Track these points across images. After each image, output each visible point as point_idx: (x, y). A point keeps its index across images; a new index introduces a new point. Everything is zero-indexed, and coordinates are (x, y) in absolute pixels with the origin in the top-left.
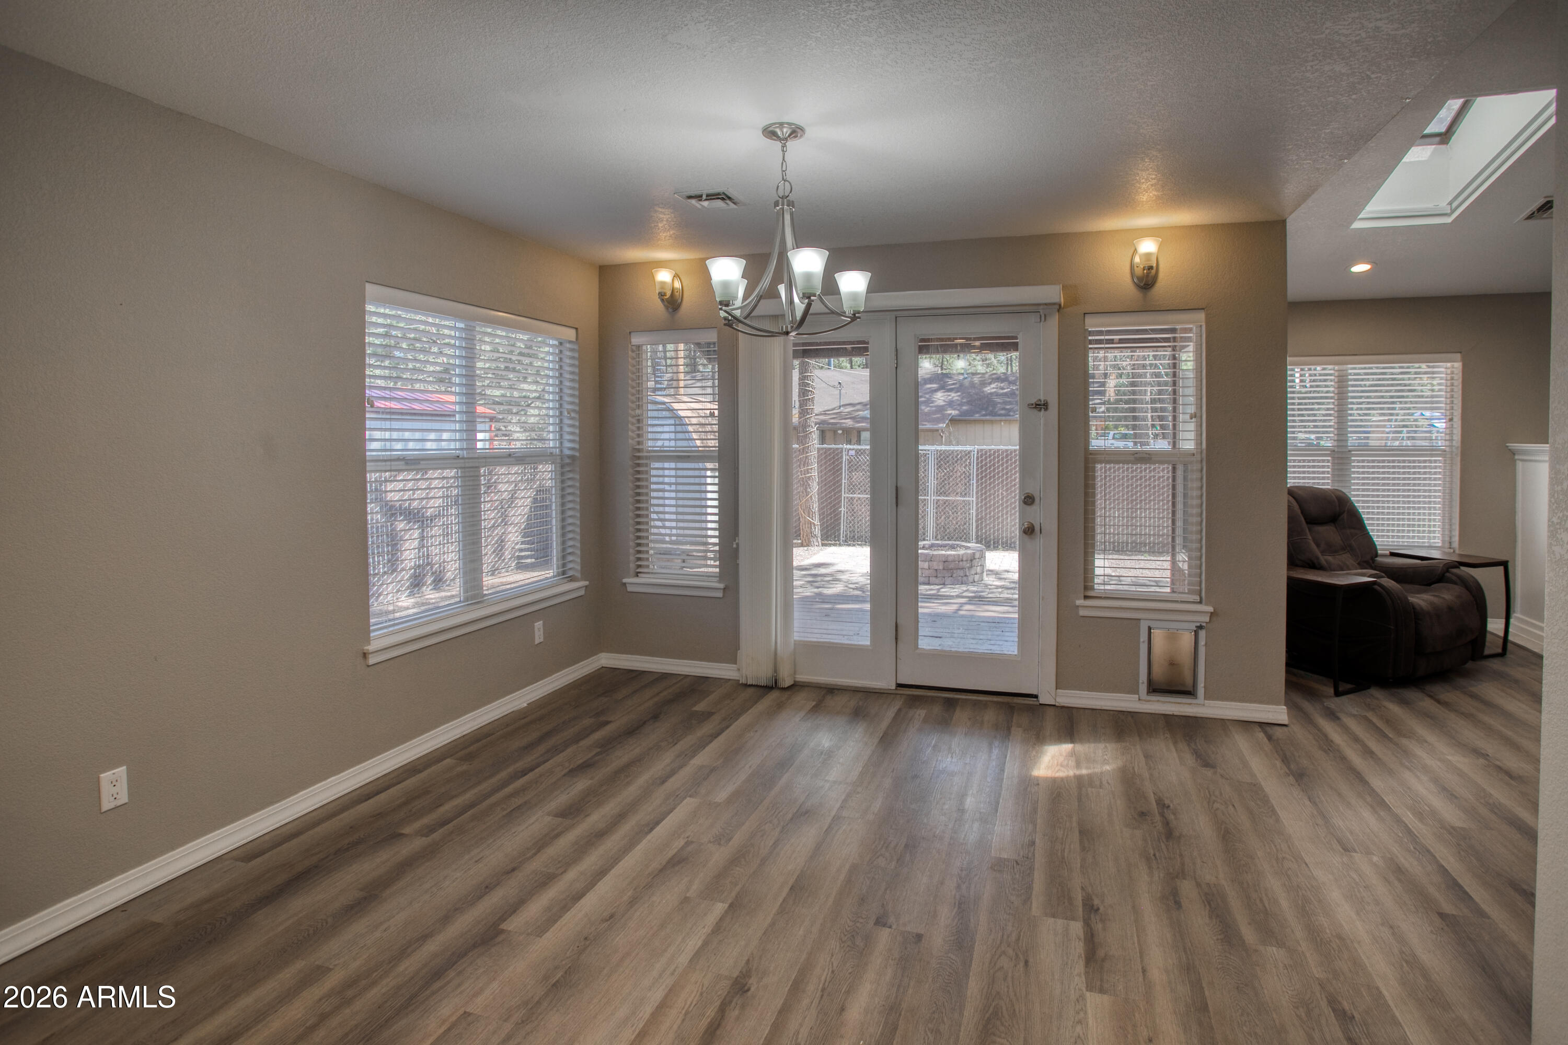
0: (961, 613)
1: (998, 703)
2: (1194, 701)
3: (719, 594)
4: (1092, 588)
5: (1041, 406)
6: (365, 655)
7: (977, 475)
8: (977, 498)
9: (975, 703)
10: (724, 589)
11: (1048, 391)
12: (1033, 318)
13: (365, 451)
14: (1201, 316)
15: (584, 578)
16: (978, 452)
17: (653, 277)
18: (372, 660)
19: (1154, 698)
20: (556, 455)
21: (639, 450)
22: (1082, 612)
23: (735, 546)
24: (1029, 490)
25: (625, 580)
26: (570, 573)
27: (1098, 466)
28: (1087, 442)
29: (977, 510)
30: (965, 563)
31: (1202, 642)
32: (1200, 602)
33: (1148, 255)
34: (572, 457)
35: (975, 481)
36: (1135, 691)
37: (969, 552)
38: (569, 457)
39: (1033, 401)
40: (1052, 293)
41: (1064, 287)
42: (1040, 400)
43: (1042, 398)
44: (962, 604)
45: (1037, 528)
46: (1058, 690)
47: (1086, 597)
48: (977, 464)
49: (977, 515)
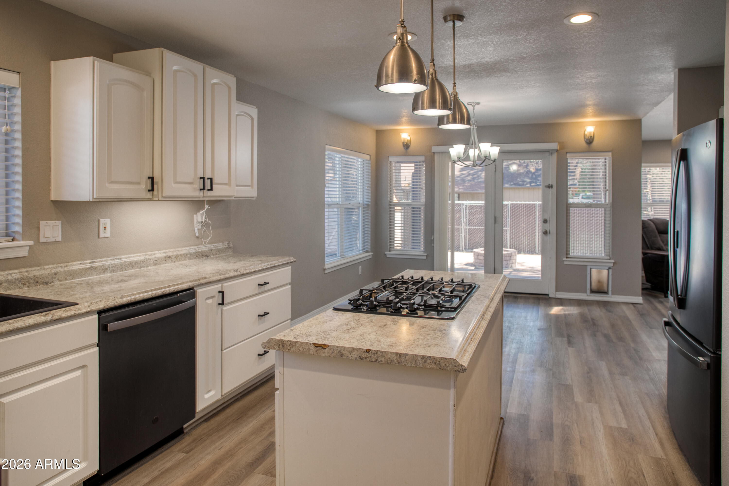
0: (512, 274)
1: (533, 297)
2: (608, 296)
3: (425, 258)
4: (569, 254)
5: (550, 186)
6: (324, 270)
7: (511, 217)
8: (510, 228)
9: (525, 298)
10: (427, 256)
11: (553, 181)
12: (547, 154)
13: (325, 201)
14: (610, 154)
15: (372, 252)
16: (511, 205)
17: (400, 136)
18: (326, 272)
19: (593, 295)
20: (361, 204)
21: (390, 202)
22: (565, 263)
23: (432, 239)
24: (546, 217)
25: (386, 253)
26: (366, 250)
27: (571, 209)
28: (567, 200)
29: (510, 234)
30: (507, 258)
31: (610, 274)
32: (610, 259)
33: (590, 133)
34: (368, 205)
35: (509, 219)
36: (585, 292)
37: (509, 252)
38: (366, 204)
39: (547, 185)
40: (554, 146)
41: (559, 143)
42: (549, 184)
43: (550, 183)
44: (511, 272)
45: (548, 232)
46: (557, 293)
47: (567, 258)
48: (511, 211)
49: (510, 237)
